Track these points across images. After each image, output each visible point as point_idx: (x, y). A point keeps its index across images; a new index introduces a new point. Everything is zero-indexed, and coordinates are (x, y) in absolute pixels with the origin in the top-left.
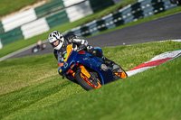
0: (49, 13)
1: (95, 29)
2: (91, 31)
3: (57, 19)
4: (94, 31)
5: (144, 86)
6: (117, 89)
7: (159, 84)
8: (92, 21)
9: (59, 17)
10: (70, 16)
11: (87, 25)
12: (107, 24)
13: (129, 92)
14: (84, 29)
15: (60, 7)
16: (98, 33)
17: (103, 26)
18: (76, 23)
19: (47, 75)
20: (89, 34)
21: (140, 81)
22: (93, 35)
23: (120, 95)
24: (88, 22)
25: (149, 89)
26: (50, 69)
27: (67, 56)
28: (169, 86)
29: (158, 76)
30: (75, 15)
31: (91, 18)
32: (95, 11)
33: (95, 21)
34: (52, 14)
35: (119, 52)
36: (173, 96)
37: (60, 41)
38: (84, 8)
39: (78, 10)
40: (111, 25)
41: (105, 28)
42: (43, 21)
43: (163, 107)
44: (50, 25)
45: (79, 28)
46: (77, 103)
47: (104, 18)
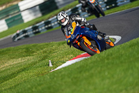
0: (8, 16)
1: (43, 28)
2: (40, 29)
3: (14, 21)
4: (43, 30)
5: (80, 72)
6: (60, 75)
7: (92, 71)
8: (41, 22)
9: (16, 19)
10: (24, 18)
11: (37, 25)
12: (53, 24)
13: (69, 77)
14: (35, 28)
15: (16, 11)
16: (46, 31)
17: (50, 25)
18: (29, 24)
19: (6, 64)
20: (39, 32)
21: (78, 68)
22: (42, 32)
23: (62, 79)
24: (37, 23)
25: (84, 75)
26: (9, 60)
27: (73, 30)
28: (100, 72)
29: (92, 65)
30: (28, 17)
31: (40, 19)
32: (43, 14)
33: (43, 22)
34: (10, 17)
35: (62, 46)
36: (103, 80)
37: (66, 19)
38: (35, 11)
39: (30, 13)
40: (55, 25)
41: (51, 28)
42: (3, 22)
43: (95, 89)
44: (9, 25)
45: (31, 27)
46: (29, 86)
47: (50, 20)
